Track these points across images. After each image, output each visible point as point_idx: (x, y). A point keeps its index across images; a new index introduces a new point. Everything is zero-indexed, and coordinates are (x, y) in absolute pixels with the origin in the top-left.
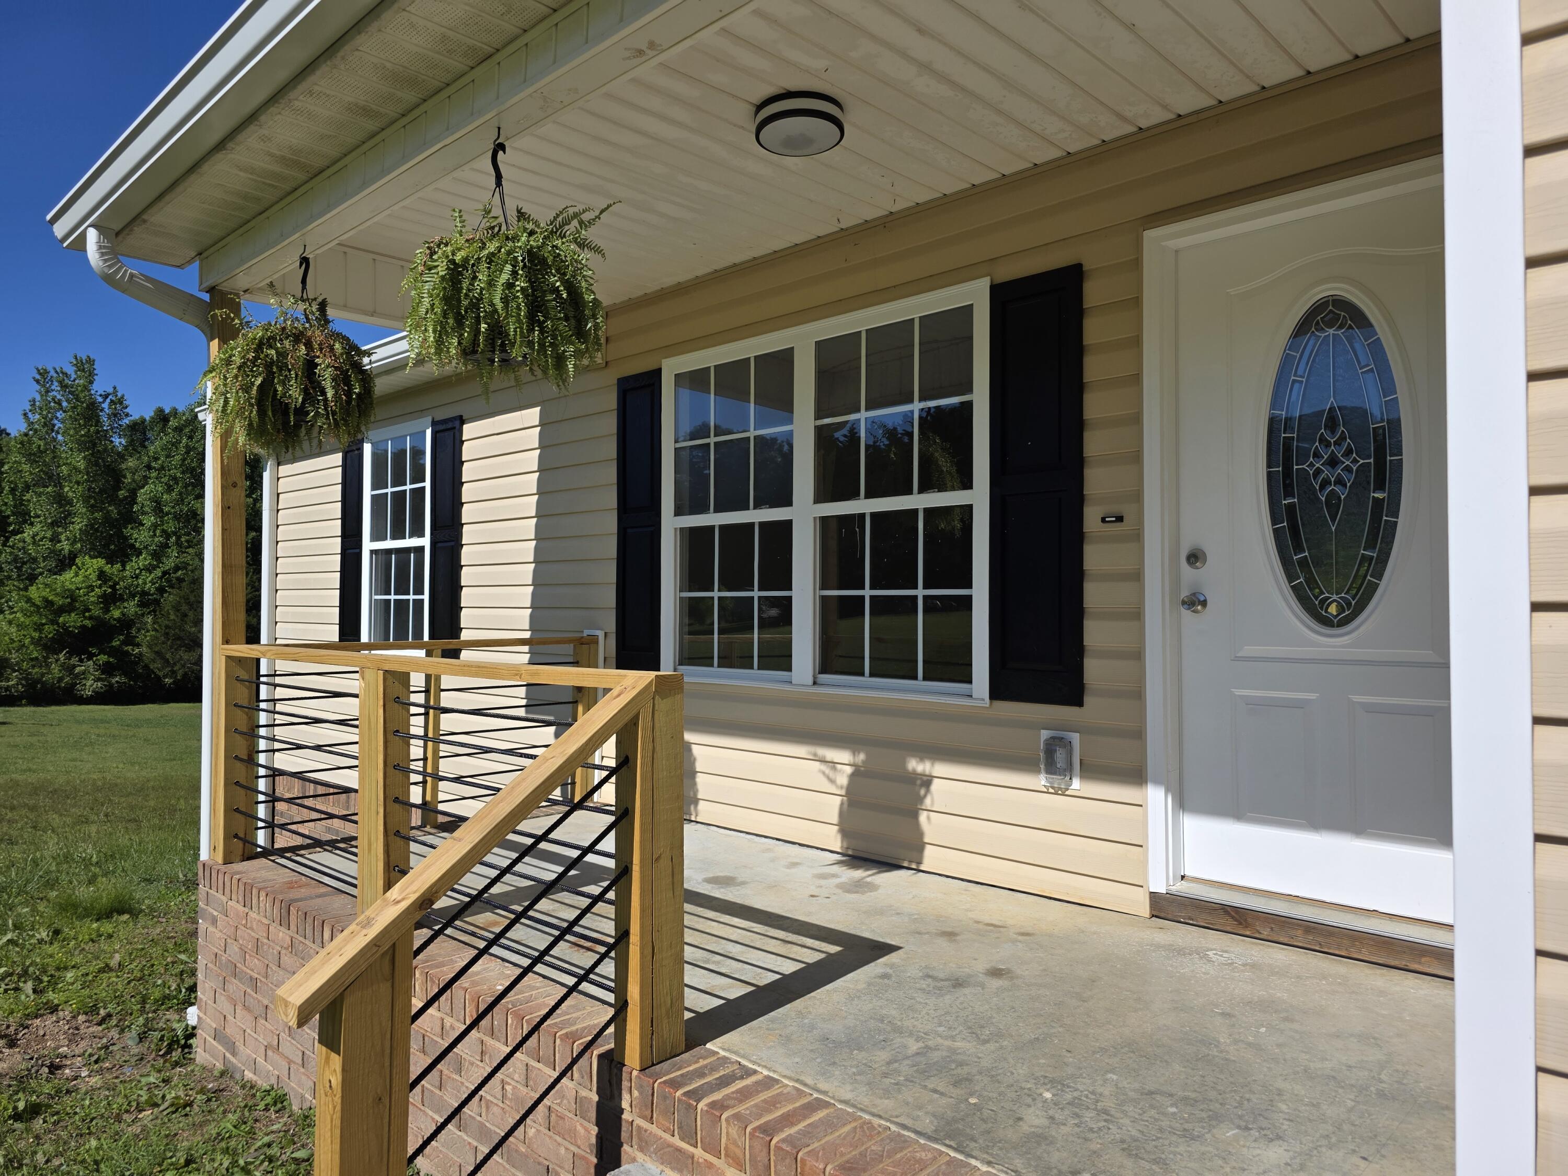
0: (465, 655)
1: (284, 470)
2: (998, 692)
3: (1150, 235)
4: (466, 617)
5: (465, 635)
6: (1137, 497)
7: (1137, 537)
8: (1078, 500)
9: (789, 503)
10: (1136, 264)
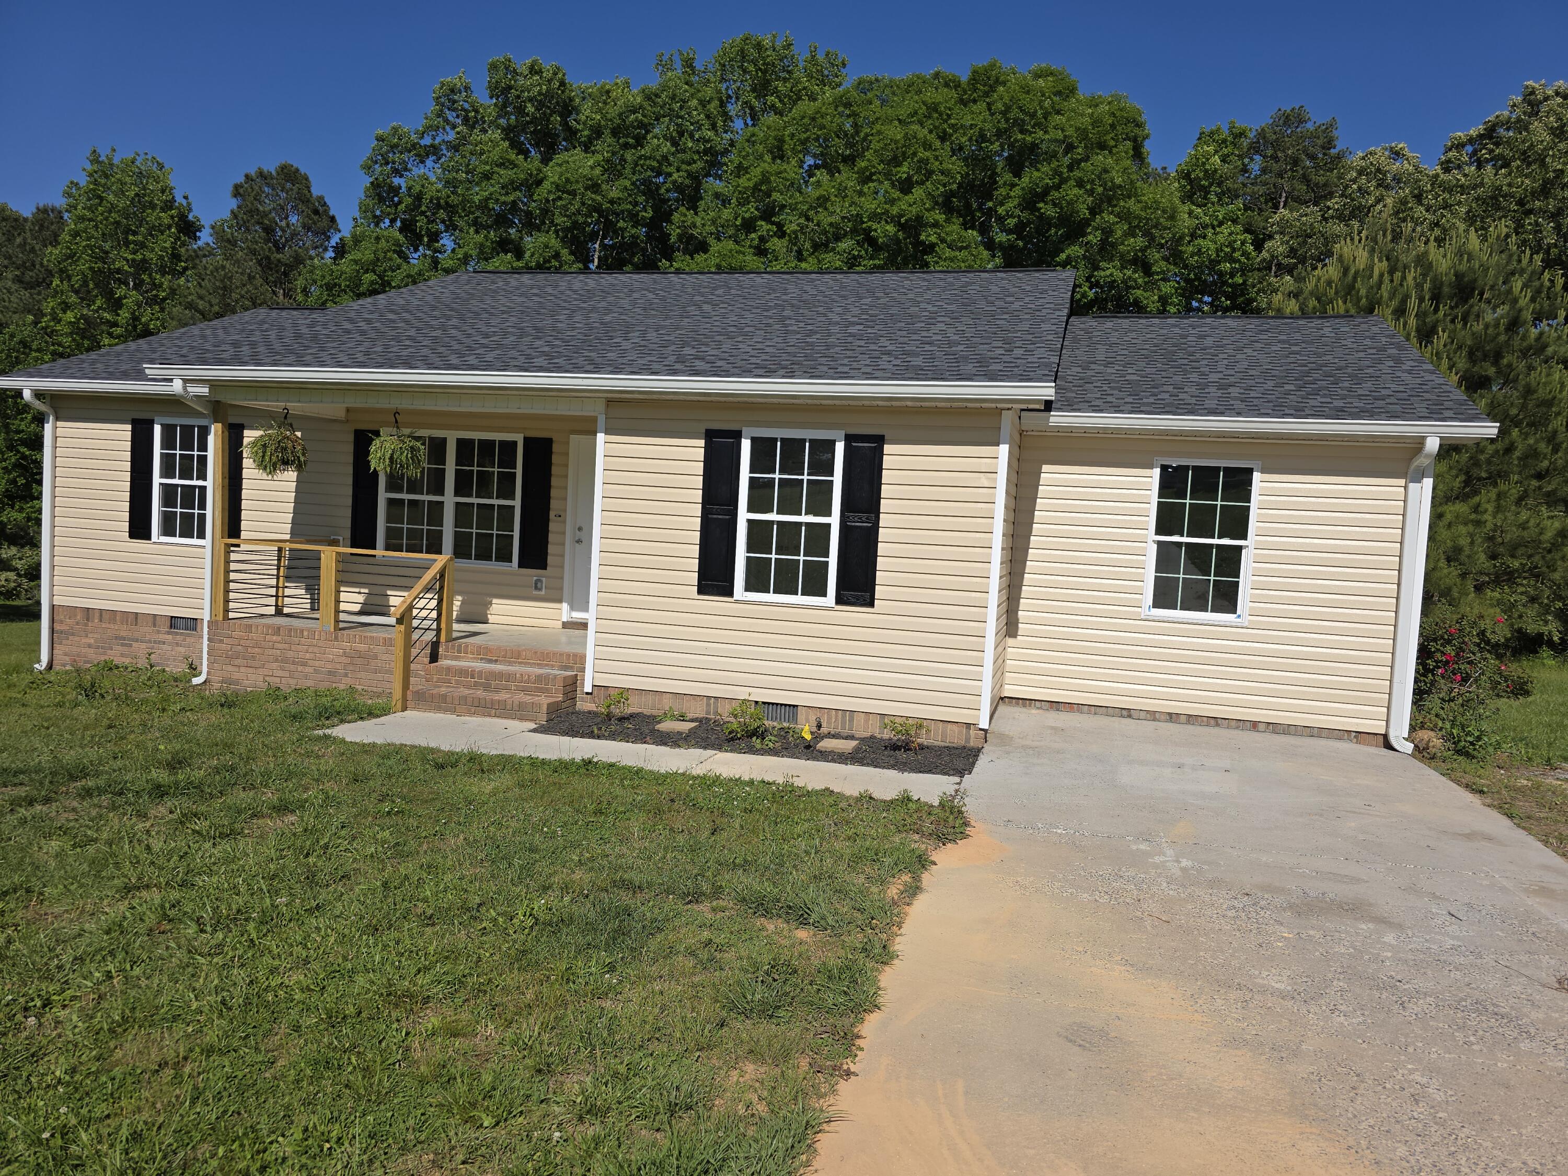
0: (243, 547)
1: (59, 424)
2: (520, 566)
3: (573, 437)
4: (244, 525)
5: (244, 535)
6: (565, 510)
7: (564, 522)
8: (548, 509)
9: (443, 495)
10: (568, 443)
